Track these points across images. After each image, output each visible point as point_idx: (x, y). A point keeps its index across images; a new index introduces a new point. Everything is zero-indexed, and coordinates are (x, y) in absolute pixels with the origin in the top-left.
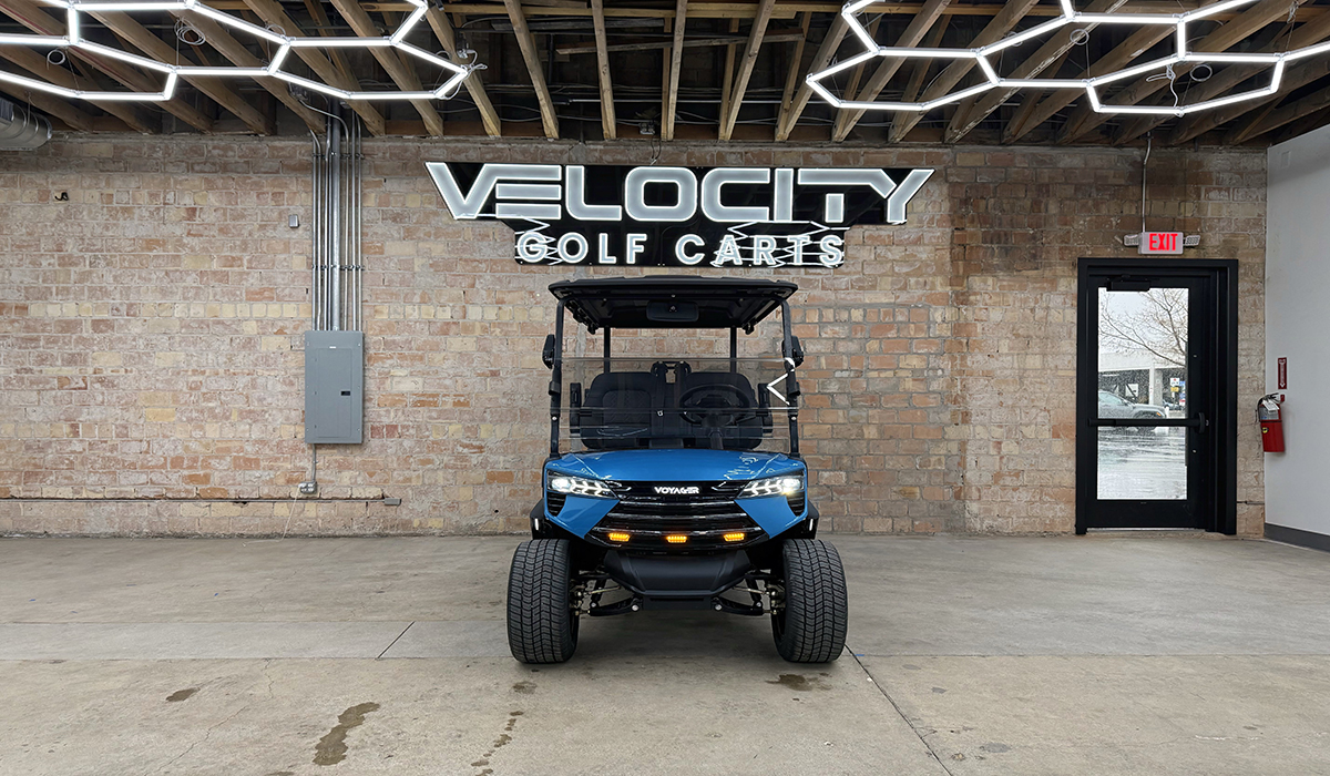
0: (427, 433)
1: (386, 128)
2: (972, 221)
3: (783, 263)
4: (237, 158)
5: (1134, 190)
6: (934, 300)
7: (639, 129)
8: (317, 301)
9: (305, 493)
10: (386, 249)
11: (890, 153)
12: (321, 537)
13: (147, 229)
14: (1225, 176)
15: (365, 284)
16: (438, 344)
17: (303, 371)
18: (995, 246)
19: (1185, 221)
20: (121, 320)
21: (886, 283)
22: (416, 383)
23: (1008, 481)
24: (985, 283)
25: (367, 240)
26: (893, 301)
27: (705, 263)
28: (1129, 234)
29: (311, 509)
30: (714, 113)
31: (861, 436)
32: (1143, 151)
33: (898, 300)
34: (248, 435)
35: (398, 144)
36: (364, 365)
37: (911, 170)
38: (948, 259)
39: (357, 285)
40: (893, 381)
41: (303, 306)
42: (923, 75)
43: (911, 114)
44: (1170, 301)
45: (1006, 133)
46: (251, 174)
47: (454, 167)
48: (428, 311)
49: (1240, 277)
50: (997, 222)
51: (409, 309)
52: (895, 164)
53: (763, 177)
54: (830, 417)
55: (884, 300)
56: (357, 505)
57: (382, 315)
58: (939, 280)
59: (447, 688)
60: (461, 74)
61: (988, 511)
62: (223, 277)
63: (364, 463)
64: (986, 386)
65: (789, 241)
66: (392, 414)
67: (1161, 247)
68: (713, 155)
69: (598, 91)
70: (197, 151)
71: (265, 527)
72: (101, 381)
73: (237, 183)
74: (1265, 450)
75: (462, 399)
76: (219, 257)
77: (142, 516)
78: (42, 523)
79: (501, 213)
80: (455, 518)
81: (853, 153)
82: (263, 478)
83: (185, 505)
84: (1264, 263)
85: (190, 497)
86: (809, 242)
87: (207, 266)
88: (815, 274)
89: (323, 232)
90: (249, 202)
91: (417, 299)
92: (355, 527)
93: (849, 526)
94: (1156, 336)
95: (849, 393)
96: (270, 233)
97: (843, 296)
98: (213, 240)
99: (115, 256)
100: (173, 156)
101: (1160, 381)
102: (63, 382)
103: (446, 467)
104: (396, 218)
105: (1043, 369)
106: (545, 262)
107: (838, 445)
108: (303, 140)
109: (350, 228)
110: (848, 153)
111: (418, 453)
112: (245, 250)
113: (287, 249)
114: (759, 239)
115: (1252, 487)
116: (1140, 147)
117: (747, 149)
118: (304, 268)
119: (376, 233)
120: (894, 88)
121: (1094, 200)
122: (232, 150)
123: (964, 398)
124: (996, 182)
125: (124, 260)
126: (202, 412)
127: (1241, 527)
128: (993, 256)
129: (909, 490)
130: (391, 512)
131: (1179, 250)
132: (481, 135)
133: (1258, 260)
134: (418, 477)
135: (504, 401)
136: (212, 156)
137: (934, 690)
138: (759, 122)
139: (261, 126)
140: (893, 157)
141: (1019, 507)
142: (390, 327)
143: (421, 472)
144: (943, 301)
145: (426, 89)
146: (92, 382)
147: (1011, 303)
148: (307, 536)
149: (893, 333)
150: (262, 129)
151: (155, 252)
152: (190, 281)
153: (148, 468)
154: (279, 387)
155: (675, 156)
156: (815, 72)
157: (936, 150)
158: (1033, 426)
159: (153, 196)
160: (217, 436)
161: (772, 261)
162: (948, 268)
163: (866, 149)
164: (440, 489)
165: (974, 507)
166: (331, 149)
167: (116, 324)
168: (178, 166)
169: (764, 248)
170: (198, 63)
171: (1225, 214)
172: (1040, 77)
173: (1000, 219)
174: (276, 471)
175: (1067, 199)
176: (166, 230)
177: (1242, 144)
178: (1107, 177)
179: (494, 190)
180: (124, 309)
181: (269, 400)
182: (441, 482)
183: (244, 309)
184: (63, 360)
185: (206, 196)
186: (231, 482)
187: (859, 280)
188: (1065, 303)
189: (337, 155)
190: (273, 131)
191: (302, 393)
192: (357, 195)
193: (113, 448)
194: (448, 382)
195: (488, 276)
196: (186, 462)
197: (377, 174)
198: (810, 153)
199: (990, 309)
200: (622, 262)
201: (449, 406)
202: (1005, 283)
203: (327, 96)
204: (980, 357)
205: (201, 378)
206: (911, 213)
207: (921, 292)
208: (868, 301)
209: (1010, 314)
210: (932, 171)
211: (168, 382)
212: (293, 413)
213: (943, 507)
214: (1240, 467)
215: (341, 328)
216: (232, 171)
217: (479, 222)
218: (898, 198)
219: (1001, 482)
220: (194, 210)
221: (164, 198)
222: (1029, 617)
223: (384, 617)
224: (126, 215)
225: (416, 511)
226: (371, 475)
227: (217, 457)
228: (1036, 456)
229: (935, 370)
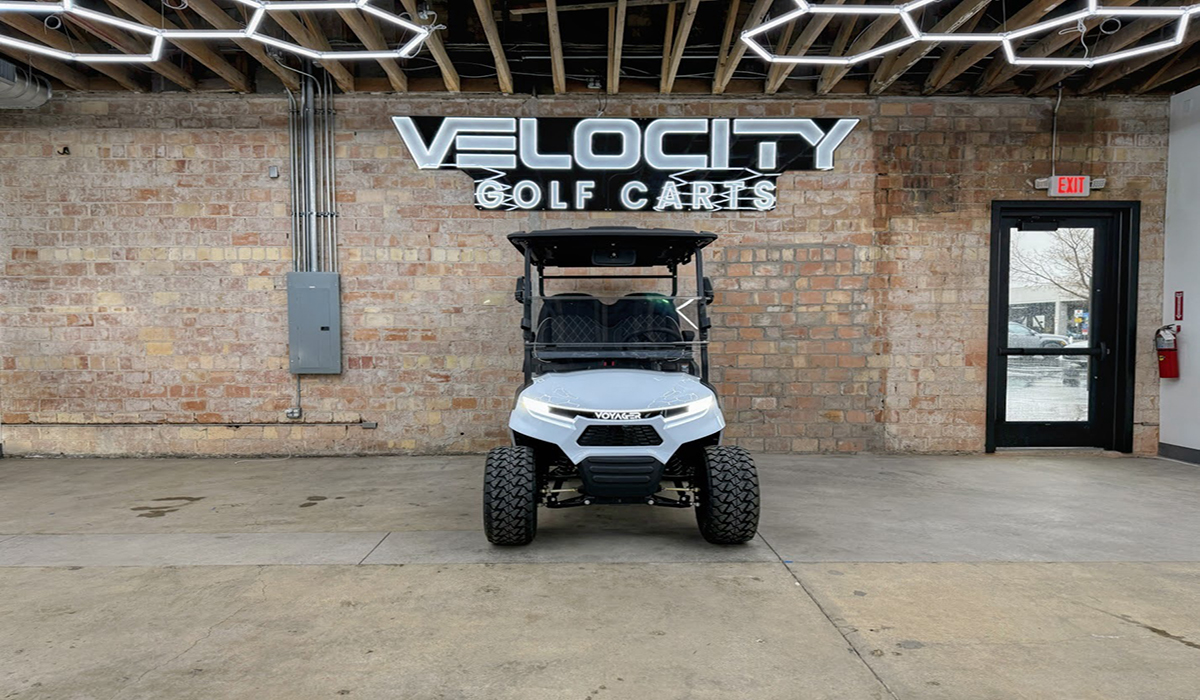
0: (399, 364)
1: (355, 85)
2: (894, 167)
3: (720, 208)
4: (221, 115)
5: (1046, 137)
6: (859, 240)
7: (585, 84)
8: (296, 245)
9: (291, 418)
10: (358, 197)
11: (819, 104)
12: (306, 457)
13: (141, 181)
14: (1130, 123)
15: (340, 230)
16: (406, 284)
17: (286, 308)
18: (915, 190)
19: (1092, 165)
20: (122, 262)
21: (815, 225)
22: (388, 319)
23: (924, 405)
24: (906, 223)
25: (340, 188)
26: (820, 241)
27: (649, 208)
28: (1039, 178)
29: (297, 432)
30: (656, 67)
31: (790, 366)
32: (1054, 100)
33: (826, 241)
34: (238, 366)
35: (366, 100)
36: (341, 303)
37: (838, 119)
38: (872, 202)
39: (332, 230)
40: (821, 315)
41: (283, 250)
42: (849, 31)
43: (838, 68)
44: (1076, 239)
45: (927, 85)
46: (233, 129)
47: (418, 121)
48: (396, 254)
49: (1141, 217)
50: (918, 167)
51: (379, 252)
52: (823, 114)
53: (702, 127)
54: (762, 350)
55: (813, 241)
56: (338, 428)
57: (354, 258)
58: (863, 222)
59: (420, 591)
60: (422, 34)
61: (905, 432)
62: (211, 224)
63: (343, 391)
64: (906, 319)
65: (725, 186)
66: (367, 348)
67: (1070, 190)
68: (654, 108)
69: (549, 48)
70: (183, 108)
71: (256, 448)
72: (105, 318)
73: (222, 138)
74: (1162, 376)
75: (429, 333)
76: (207, 206)
77: (147, 440)
78: (58, 446)
79: (461, 162)
80: (426, 440)
81: (786, 104)
82: (253, 405)
83: (184, 429)
84: (1165, 205)
85: (189, 421)
86: (744, 188)
87: (196, 213)
88: (749, 217)
89: (300, 181)
90: (233, 154)
91: (386, 243)
92: (337, 448)
93: (779, 446)
94: (1062, 271)
95: (780, 327)
96: (253, 183)
97: (775, 237)
98: (201, 190)
99: (114, 206)
100: (162, 113)
101: (1064, 313)
102: (72, 319)
103: (417, 394)
104: (366, 168)
105: (959, 303)
106: (502, 208)
107: (770, 373)
108: (279, 97)
109: (324, 178)
110: (780, 104)
111: (390, 382)
112: (230, 199)
113: (268, 198)
114: (697, 185)
115: (1148, 409)
116: (1051, 97)
117: (686, 101)
118: (284, 215)
119: (348, 183)
120: (824, 43)
121: (1008, 146)
122: (216, 107)
123: (885, 330)
124: (916, 130)
125: (122, 209)
126: (196, 345)
127: (1137, 446)
128: (913, 199)
129: (833, 413)
130: (368, 435)
131: (1086, 193)
132: (442, 91)
133: (1159, 201)
134: (392, 403)
135: (467, 335)
136: (198, 113)
137: (856, 593)
138: (697, 74)
139: (241, 84)
140: (821, 107)
141: (932, 427)
142: (363, 268)
143: (394, 399)
144: (866, 240)
145: (391, 48)
146: (97, 320)
147: (930, 243)
148: (293, 456)
149: (820, 272)
150: (243, 87)
151: (149, 202)
152: (182, 227)
153: (151, 396)
154: (265, 323)
155: (620, 109)
156: (750, 28)
157: (861, 101)
158: (948, 355)
159: (146, 149)
160: (210, 367)
161: (709, 205)
162: (872, 210)
163: (795, 101)
164: (411, 414)
165: (893, 429)
166: (306, 105)
167: (117, 267)
168: (167, 122)
169: (702, 192)
170: (182, 27)
171: (1129, 158)
172: (960, 30)
173: (920, 165)
174: (265, 398)
175: (982, 145)
176: (159, 181)
177: (1146, 93)
178: (1020, 125)
179: (454, 141)
180: (123, 253)
181: (257, 335)
182: (413, 407)
183: (231, 253)
184: (71, 300)
185: (193, 150)
186: (224, 408)
187: (790, 222)
188: (979, 242)
189: (311, 111)
190: (253, 89)
191: (286, 328)
192: (330, 147)
193: (119, 379)
194: (416, 318)
195: (450, 221)
196: (183, 390)
197: (348, 127)
198: (744, 104)
199: (910, 248)
200: (572, 208)
201: (418, 340)
202: (924, 224)
203: (301, 56)
204: (900, 293)
205: (194, 315)
206: (839, 159)
207: (845, 233)
208: (797, 242)
209: (928, 253)
210: (858, 121)
211: (165, 318)
212: (278, 346)
213: (864, 429)
214: (1137, 392)
215: (319, 269)
216: (216, 126)
217: (442, 171)
218: (825, 146)
219: (918, 406)
220: (183, 162)
221: (156, 151)
222: (942, 527)
223: (363, 528)
224: (122, 168)
225: (390, 433)
226: (350, 402)
227: (211, 387)
228: (950, 383)
229: (859, 304)
